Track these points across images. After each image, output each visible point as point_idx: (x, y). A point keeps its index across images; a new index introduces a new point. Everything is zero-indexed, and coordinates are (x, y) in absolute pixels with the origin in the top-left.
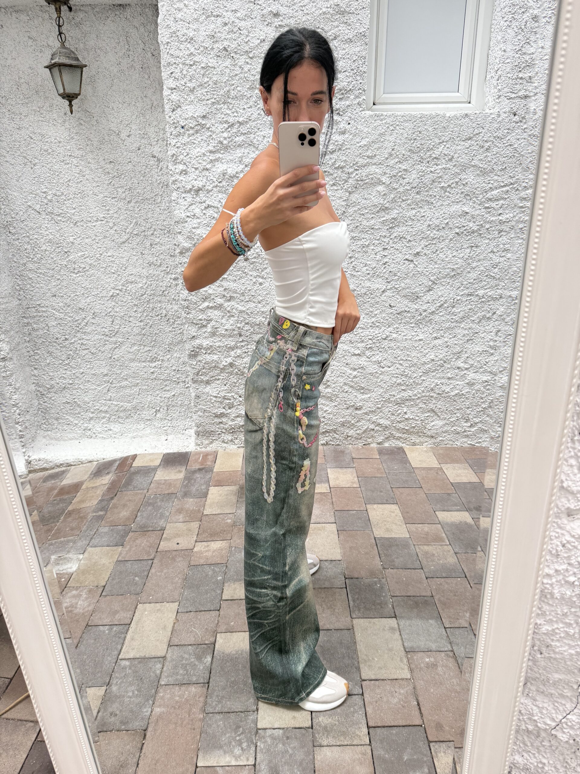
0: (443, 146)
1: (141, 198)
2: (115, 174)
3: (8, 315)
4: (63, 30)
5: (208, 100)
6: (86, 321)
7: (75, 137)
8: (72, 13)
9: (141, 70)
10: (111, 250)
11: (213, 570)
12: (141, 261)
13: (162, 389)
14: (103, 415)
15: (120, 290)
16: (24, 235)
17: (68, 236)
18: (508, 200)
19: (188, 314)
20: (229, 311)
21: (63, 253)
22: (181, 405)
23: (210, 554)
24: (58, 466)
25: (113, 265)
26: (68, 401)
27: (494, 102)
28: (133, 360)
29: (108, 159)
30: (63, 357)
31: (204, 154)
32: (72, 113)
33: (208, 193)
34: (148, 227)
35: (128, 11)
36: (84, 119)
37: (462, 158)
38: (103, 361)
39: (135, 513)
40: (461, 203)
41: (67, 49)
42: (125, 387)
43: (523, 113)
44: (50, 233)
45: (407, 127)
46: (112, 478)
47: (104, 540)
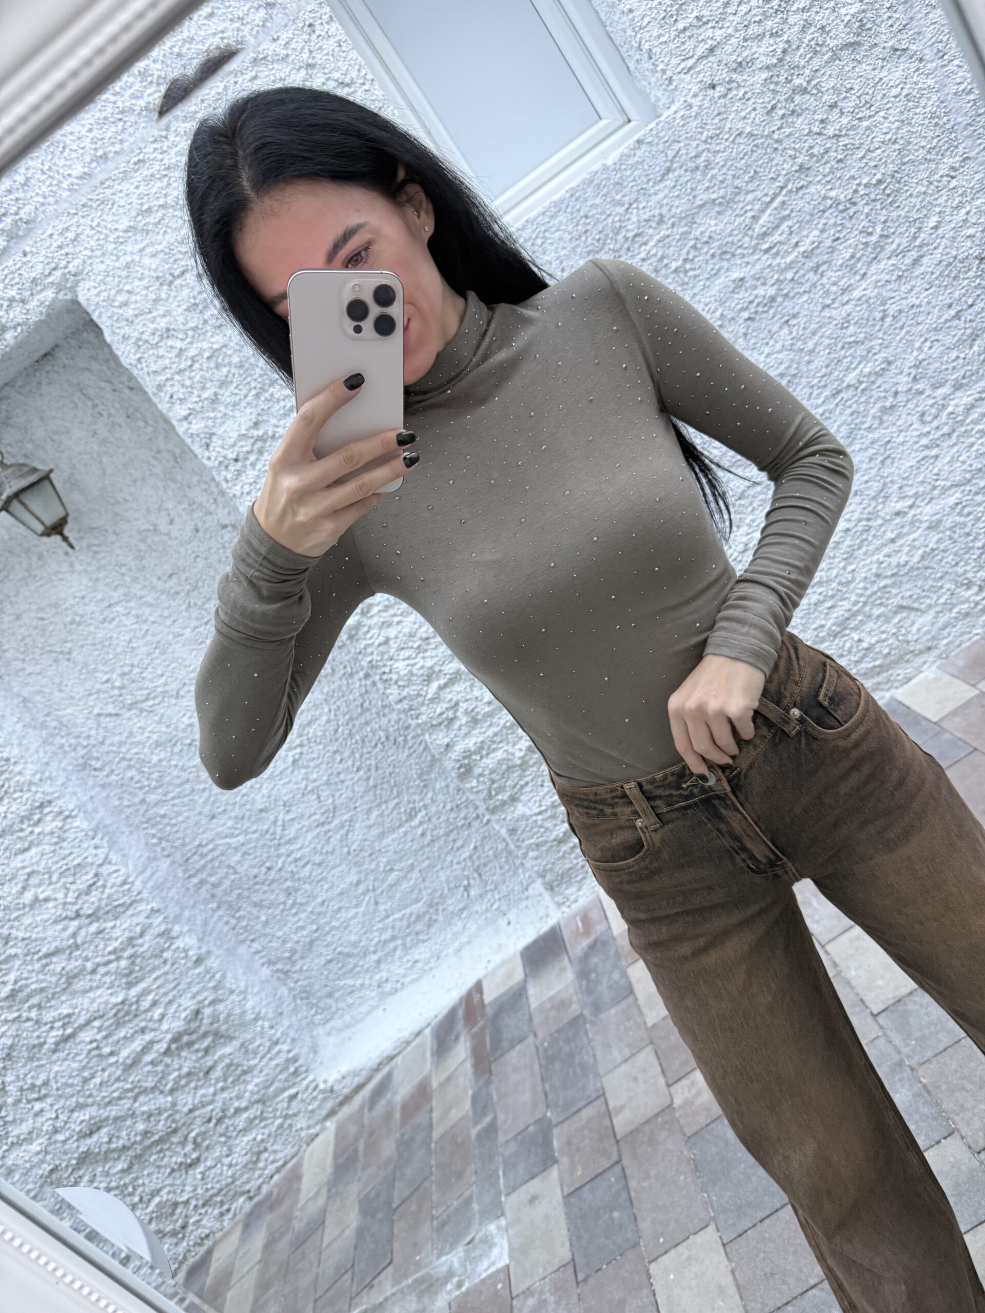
0: (635, 211)
2: (188, 587)
3: (165, 891)
5: (246, 396)
6: (280, 823)
7: (101, 576)
9: (129, 420)
13: (451, 850)
14: (392, 945)
15: (301, 745)
16: (117, 760)
17: (178, 720)
18: (793, 214)
19: (417, 718)
22: (495, 856)
24: (377, 1069)
26: (329, 957)
27: (667, 94)
28: (382, 836)
29: (164, 574)
30: (282, 898)
32: (72, 546)
35: (61, 356)
36: (96, 542)
37: (677, 207)
38: (339, 865)
39: (540, 1088)
40: (723, 271)
41: (12, 465)
42: (396, 884)
43: (723, 75)
44: (152, 732)
45: (561, 223)
46: (468, 1045)
47: (520, 1169)
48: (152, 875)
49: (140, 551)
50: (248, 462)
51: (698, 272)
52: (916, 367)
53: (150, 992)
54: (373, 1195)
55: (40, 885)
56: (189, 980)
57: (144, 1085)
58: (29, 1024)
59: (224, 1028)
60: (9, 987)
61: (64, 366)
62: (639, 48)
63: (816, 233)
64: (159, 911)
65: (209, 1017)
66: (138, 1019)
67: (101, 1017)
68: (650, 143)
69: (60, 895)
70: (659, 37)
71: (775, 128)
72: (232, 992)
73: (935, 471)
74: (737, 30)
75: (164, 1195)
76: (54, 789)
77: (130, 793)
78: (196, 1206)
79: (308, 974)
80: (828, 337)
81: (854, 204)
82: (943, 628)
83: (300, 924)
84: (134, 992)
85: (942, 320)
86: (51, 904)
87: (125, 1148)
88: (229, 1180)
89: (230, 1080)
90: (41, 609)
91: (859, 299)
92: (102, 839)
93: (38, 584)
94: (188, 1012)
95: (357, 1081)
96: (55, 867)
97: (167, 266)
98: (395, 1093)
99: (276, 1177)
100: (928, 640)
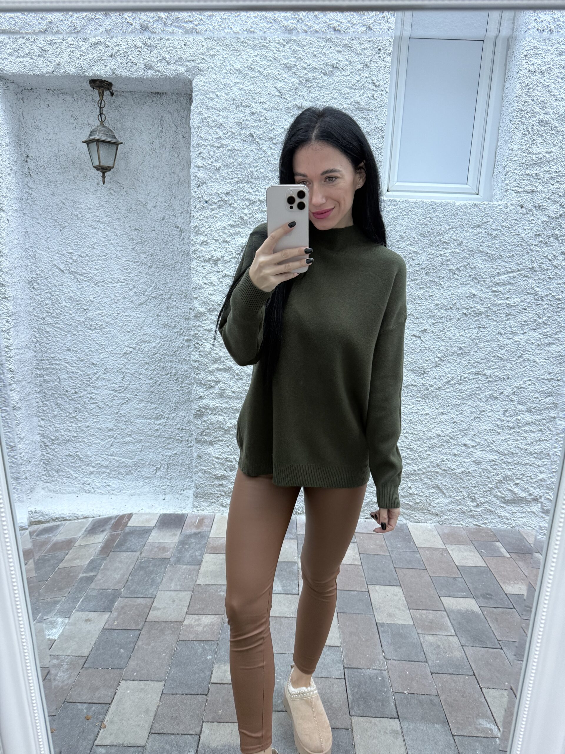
0: (452, 232)
1: (161, 264)
2: (139, 240)
3: (22, 365)
4: (104, 111)
5: (232, 179)
6: (97, 376)
7: (105, 205)
8: (114, 97)
9: (172, 149)
10: (129, 311)
11: (203, 647)
12: (156, 322)
13: (164, 447)
14: (104, 470)
15: (134, 349)
16: (47, 291)
17: (88, 295)
18: (515, 285)
19: (197, 374)
20: (237, 374)
21: (82, 310)
22: (181, 464)
23: (200, 629)
24: (54, 520)
25: (129, 324)
26: (71, 454)
27: (501, 195)
28: (139, 417)
29: (133, 226)
30: (71, 410)
31: (225, 228)
32: (104, 183)
33: (226, 263)
34: (166, 291)
35: (164, 98)
36: (115, 189)
37: (471, 244)
38: (109, 415)
39: (126, 577)
40: (469, 285)
41: (106, 127)
42: (128, 443)
43: (530, 206)
44: (72, 291)
45: (419, 213)
46: (106, 537)
47: (91, 604)
48: (22, 354)
49: (131, 208)
50: (211, 207)
51: (459, 278)
52: (518, 388)
61: (162, 104)
62: (504, 168)
64: (13, 371)
68: (479, 209)
70: (516, 169)
71: (534, 244)
74: (548, 192)
76: (9, 281)
77: (41, 310)
79: (55, 454)
80: (491, 347)
81: (543, 300)
82: (450, 511)
83: (70, 428)
85: (542, 377)
90: (67, 199)
91: (516, 341)
92: (13, 320)
93: (74, 187)
98: (55, 536)
100: (439, 511)
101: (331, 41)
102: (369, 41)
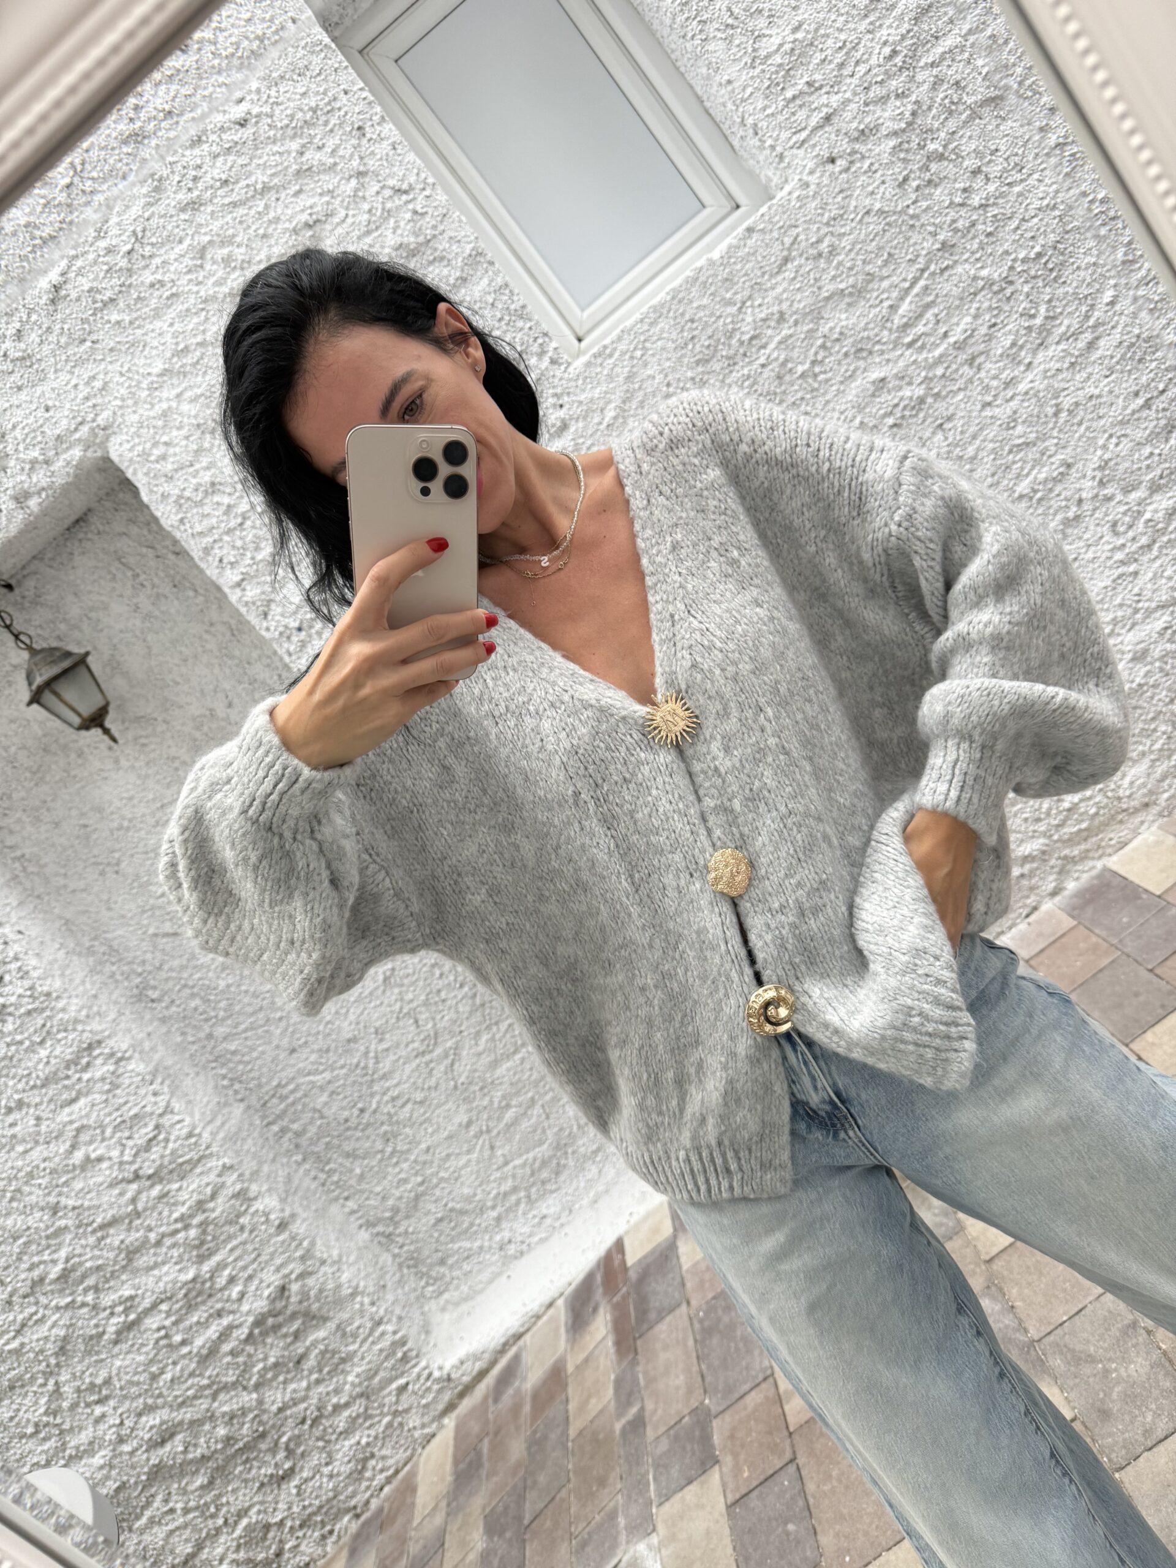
0: (749, 310)
3: (239, 1143)
8: (16, 591)
9: (176, 590)
16: (178, 987)
18: (938, 300)
24: (502, 1351)
27: (779, 173)
32: (114, 740)
35: (94, 519)
37: (799, 301)
38: (446, 1102)
39: (695, 1369)
40: (859, 372)
41: (42, 650)
42: (515, 1122)
43: (844, 145)
45: (662, 331)
46: (609, 1317)
47: (675, 1472)
48: (223, 1124)
50: (313, 631)
51: (830, 375)
52: (1101, 468)
53: (226, 1266)
54: (500, 1508)
55: (91, 1142)
56: (272, 1249)
57: (224, 1379)
58: (85, 1310)
59: (316, 1306)
60: (60, 1266)
61: (99, 533)
62: (743, 123)
63: (968, 319)
64: (231, 1167)
65: (297, 1294)
66: (213, 1299)
67: (170, 1298)
68: (762, 231)
69: (115, 1153)
70: (764, 109)
71: (909, 202)
72: (323, 1262)
73: (1136, 590)
74: (855, 94)
75: (254, 1516)
76: (104, 1026)
77: (195, 1027)
78: (291, 1528)
79: (414, 1237)
80: (992, 441)
81: (1011, 283)
82: (1163, 779)
83: (403, 1176)
84: (206, 1267)
85: (1129, 411)
86: (105, 1165)
87: (204, 1458)
88: (331, 1494)
89: (326, 1370)
90: (83, 815)
91: (1026, 393)
92: (162, 1083)
93: (78, 786)
94: (272, 1288)
95: (478, 1366)
96: (108, 1120)
97: (208, 412)
98: (524, 1379)
99: (387, 1489)
100: (1145, 795)
101: (270, 189)
102: (331, 131)
